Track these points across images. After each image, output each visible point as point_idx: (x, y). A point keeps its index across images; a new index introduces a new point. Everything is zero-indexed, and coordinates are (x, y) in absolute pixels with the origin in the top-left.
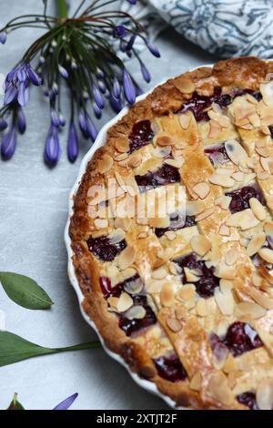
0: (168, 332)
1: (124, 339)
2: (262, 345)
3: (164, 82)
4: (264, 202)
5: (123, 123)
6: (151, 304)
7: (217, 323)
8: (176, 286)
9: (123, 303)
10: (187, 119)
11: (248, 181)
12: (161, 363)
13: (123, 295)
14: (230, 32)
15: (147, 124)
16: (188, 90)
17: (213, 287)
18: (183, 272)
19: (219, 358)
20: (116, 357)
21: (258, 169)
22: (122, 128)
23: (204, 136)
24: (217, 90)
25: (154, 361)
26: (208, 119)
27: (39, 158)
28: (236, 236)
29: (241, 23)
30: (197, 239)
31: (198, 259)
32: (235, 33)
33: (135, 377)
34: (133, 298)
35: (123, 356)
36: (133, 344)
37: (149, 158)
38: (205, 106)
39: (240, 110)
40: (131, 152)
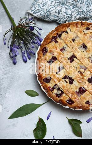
0: (67, 94)
1: (59, 99)
2: (87, 90)
3: (45, 37)
4: (77, 58)
5: (40, 50)
6: (61, 89)
7: (76, 89)
8: (65, 84)
9: (55, 91)
10: (53, 43)
11: (72, 54)
12: (68, 102)
13: (55, 89)
14: (55, 17)
15: (45, 48)
16: (51, 37)
17: (73, 81)
18: (65, 80)
19: (79, 96)
20: (59, 103)
21: (73, 51)
22: (40, 51)
23: (58, 46)
24: (57, 34)
25: (66, 101)
26: (58, 42)
27: (22, 61)
28: (73, 68)
29: (57, 14)
30: (66, 72)
31: (67, 76)
32: (56, 17)
33: (64, 106)
34: (57, 89)
35: (60, 103)
36: (61, 100)
37: (49, 56)
38: (56, 39)
39: (64, 38)
40: (44, 56)
